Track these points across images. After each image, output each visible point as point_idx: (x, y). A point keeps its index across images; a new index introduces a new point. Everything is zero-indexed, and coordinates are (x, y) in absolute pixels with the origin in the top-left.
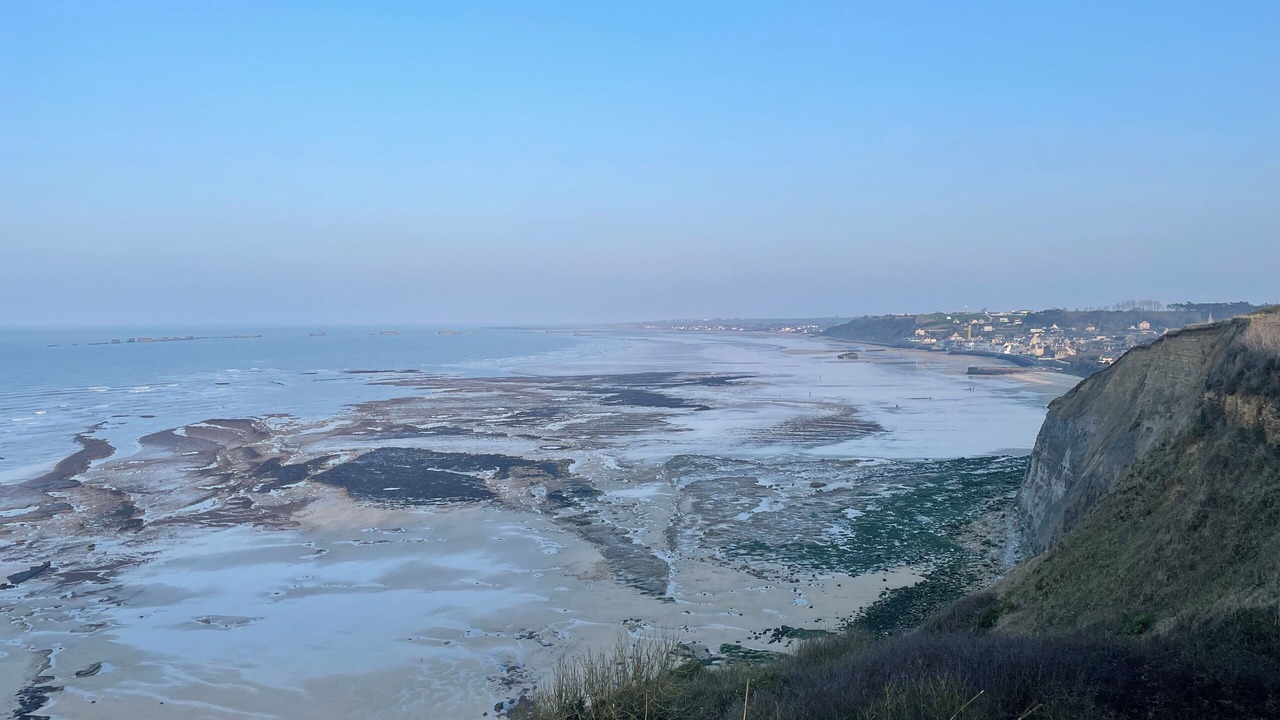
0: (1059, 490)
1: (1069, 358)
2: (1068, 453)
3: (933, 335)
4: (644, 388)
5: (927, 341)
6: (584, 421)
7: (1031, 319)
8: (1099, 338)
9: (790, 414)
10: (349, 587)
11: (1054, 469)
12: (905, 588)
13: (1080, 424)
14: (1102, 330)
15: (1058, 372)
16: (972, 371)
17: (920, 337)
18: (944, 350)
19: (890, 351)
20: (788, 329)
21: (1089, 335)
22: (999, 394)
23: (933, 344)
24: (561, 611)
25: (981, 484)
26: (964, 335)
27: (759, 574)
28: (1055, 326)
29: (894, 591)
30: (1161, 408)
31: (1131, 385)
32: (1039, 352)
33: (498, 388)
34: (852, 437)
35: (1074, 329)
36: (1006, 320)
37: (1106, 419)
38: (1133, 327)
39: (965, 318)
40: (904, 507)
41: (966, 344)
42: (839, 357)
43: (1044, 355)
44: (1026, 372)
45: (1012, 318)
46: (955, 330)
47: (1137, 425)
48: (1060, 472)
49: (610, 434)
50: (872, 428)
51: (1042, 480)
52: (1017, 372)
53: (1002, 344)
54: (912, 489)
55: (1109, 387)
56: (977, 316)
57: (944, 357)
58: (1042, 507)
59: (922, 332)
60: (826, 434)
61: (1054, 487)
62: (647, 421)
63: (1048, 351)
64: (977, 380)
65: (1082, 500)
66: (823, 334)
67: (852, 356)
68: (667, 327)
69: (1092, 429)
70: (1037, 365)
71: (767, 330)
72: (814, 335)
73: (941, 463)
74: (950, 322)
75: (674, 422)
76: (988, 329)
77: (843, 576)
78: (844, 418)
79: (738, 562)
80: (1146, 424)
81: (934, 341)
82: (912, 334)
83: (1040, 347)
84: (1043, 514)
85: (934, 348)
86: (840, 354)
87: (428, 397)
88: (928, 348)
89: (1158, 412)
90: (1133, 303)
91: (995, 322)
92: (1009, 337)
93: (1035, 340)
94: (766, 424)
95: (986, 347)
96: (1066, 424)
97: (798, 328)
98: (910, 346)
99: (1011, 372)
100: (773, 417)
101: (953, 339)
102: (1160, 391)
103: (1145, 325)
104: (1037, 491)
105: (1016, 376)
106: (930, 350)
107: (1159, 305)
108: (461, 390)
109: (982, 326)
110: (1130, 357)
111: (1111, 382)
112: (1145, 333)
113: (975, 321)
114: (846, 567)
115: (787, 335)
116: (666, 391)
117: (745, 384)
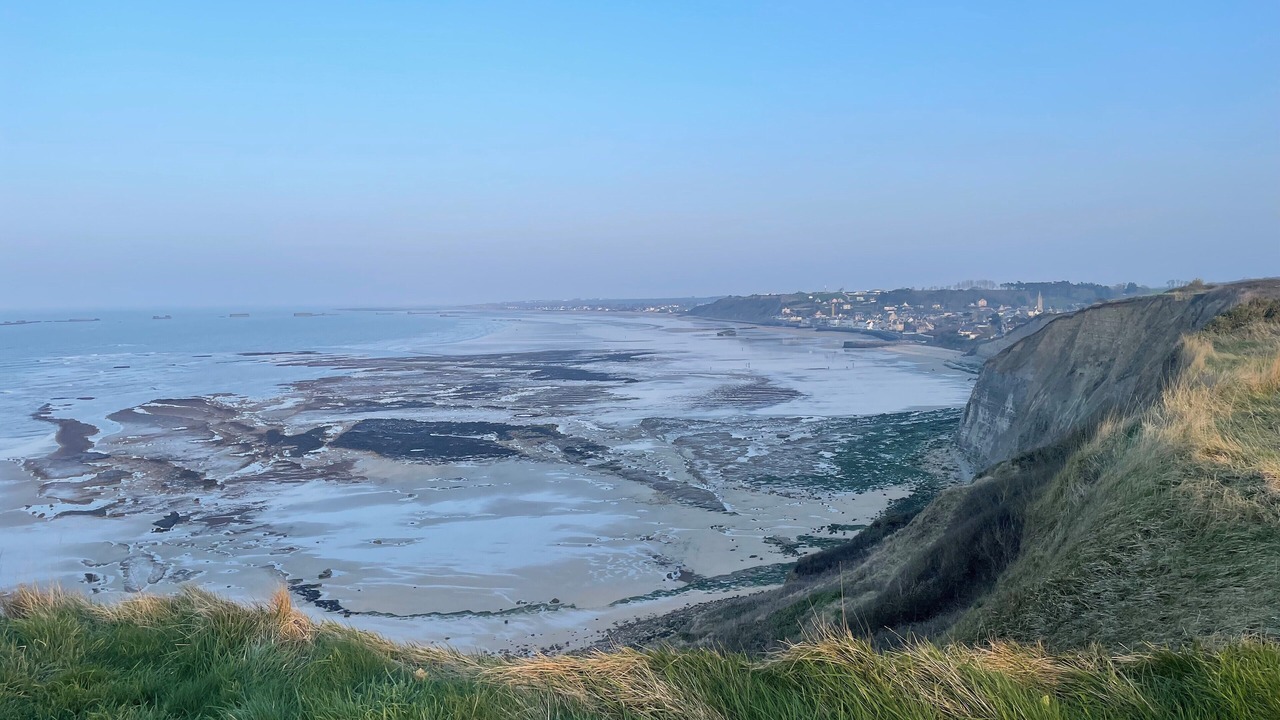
0: (1003, 424)
1: (929, 332)
2: (1011, 397)
3: (798, 314)
4: (560, 365)
5: (793, 318)
6: (532, 393)
7: (885, 298)
8: (946, 314)
9: (716, 384)
10: (467, 517)
11: (996, 409)
12: (903, 499)
13: (1019, 375)
14: (947, 307)
15: (923, 344)
16: (847, 345)
17: (786, 315)
18: (811, 327)
19: (762, 329)
20: (652, 309)
21: (936, 312)
22: (880, 364)
23: (800, 322)
24: (656, 523)
25: (911, 431)
26: (828, 313)
27: (788, 495)
28: (906, 304)
29: (896, 501)
30: (1090, 359)
31: (1059, 343)
32: (900, 327)
34: (782, 401)
35: (922, 307)
36: (862, 299)
37: (1041, 370)
38: (972, 305)
39: (827, 297)
41: (831, 322)
42: (719, 335)
43: (905, 329)
44: (895, 345)
45: (867, 297)
46: (818, 309)
47: (1073, 372)
48: (1004, 411)
49: (569, 403)
50: (792, 394)
51: (984, 420)
52: (888, 345)
53: (865, 321)
55: (1041, 347)
56: (836, 296)
57: (811, 333)
58: (989, 438)
59: (788, 311)
60: (757, 399)
61: (999, 423)
62: (588, 393)
63: (907, 326)
64: (854, 352)
65: (1033, 427)
66: (689, 313)
67: (730, 333)
69: (1030, 377)
70: (901, 338)
71: (632, 309)
72: (681, 314)
73: (870, 418)
74: (812, 301)
75: (618, 392)
76: (847, 307)
77: (852, 494)
78: (762, 386)
80: (1079, 371)
81: (800, 318)
82: (779, 313)
83: (900, 323)
84: (992, 444)
85: (802, 325)
86: (719, 332)
88: (796, 325)
89: (1088, 362)
90: (972, 282)
91: (853, 301)
92: (868, 315)
93: (893, 317)
95: (850, 323)
97: (663, 307)
98: (778, 324)
99: (882, 346)
101: (818, 317)
102: (1089, 347)
103: (982, 303)
104: (980, 428)
105: (887, 348)
106: (798, 327)
107: (994, 285)
109: (841, 304)
110: (1056, 326)
111: (1042, 343)
112: (983, 310)
113: (835, 300)
114: (851, 489)
116: (583, 367)
117: (651, 359)
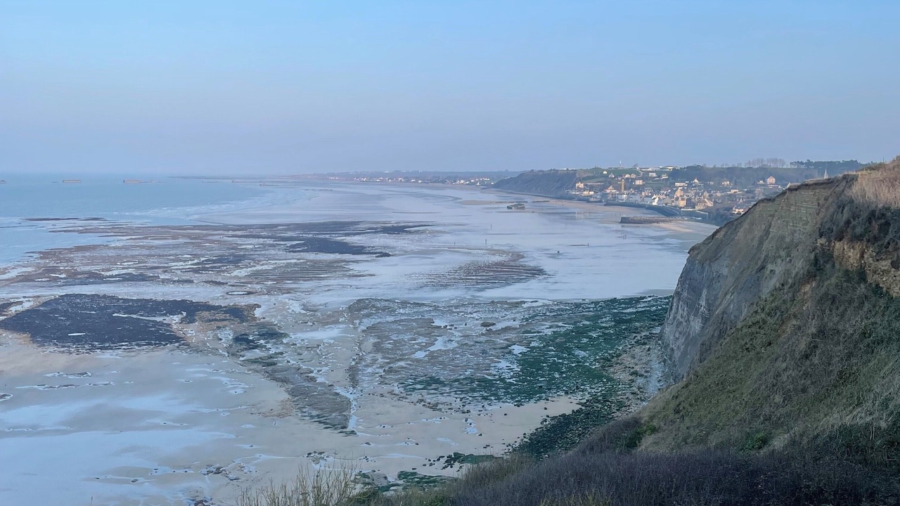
0: (696, 325)
1: (707, 209)
2: (705, 292)
3: (591, 188)
4: (327, 236)
5: (586, 193)
6: (270, 267)
7: (676, 175)
8: (733, 191)
10: (34, 430)
11: (693, 307)
12: (563, 415)
13: (715, 266)
14: (736, 184)
15: (698, 221)
16: (624, 221)
17: (579, 189)
18: (601, 201)
19: (554, 203)
20: (462, 181)
21: (724, 189)
22: (646, 241)
23: (591, 196)
24: (247, 447)
25: (630, 321)
26: (618, 188)
27: (434, 407)
28: (696, 181)
29: (553, 418)
30: (783, 253)
31: (758, 232)
32: (682, 203)
33: (184, 236)
34: (519, 280)
35: (712, 183)
36: (654, 175)
37: (736, 263)
38: (761, 182)
39: (619, 172)
40: (563, 343)
41: (619, 196)
42: (508, 208)
43: (687, 206)
44: (670, 221)
45: (659, 173)
46: (610, 184)
47: (763, 268)
48: (698, 310)
49: (295, 280)
50: (537, 272)
51: (682, 317)
52: (663, 221)
53: (651, 196)
54: (570, 327)
55: (741, 234)
56: (630, 171)
57: (601, 208)
58: (682, 340)
59: (581, 185)
60: (495, 278)
61: (692, 323)
62: (330, 267)
63: (690, 203)
64: (629, 228)
65: (716, 334)
66: (496, 186)
67: (520, 206)
68: (349, 178)
69: (725, 271)
70: (680, 215)
71: (443, 182)
72: (486, 187)
73: (596, 303)
74: (606, 176)
75: (357, 268)
76: (639, 182)
77: (509, 406)
78: (512, 263)
79: (415, 396)
80: (770, 267)
81: (592, 193)
82: (573, 187)
83: (683, 199)
84: (682, 347)
85: (592, 200)
86: (509, 205)
87: (113, 245)
88: (586, 200)
89: (780, 257)
90: (762, 161)
91: (645, 177)
92: (657, 190)
93: (678, 193)
94: (442, 269)
95: (637, 198)
96: (703, 267)
97: (475, 181)
98: (571, 198)
99: (658, 222)
100: (447, 263)
101: (608, 191)
102: (782, 238)
103: (771, 180)
104: (677, 327)
105: (662, 225)
106: (588, 202)
107: (784, 163)
108: (146, 238)
109: (633, 180)
110: (758, 209)
111: (742, 230)
112: (771, 187)
113: (627, 176)
114: (512, 398)
115: (462, 187)
116: (348, 239)
117: (423, 232)
